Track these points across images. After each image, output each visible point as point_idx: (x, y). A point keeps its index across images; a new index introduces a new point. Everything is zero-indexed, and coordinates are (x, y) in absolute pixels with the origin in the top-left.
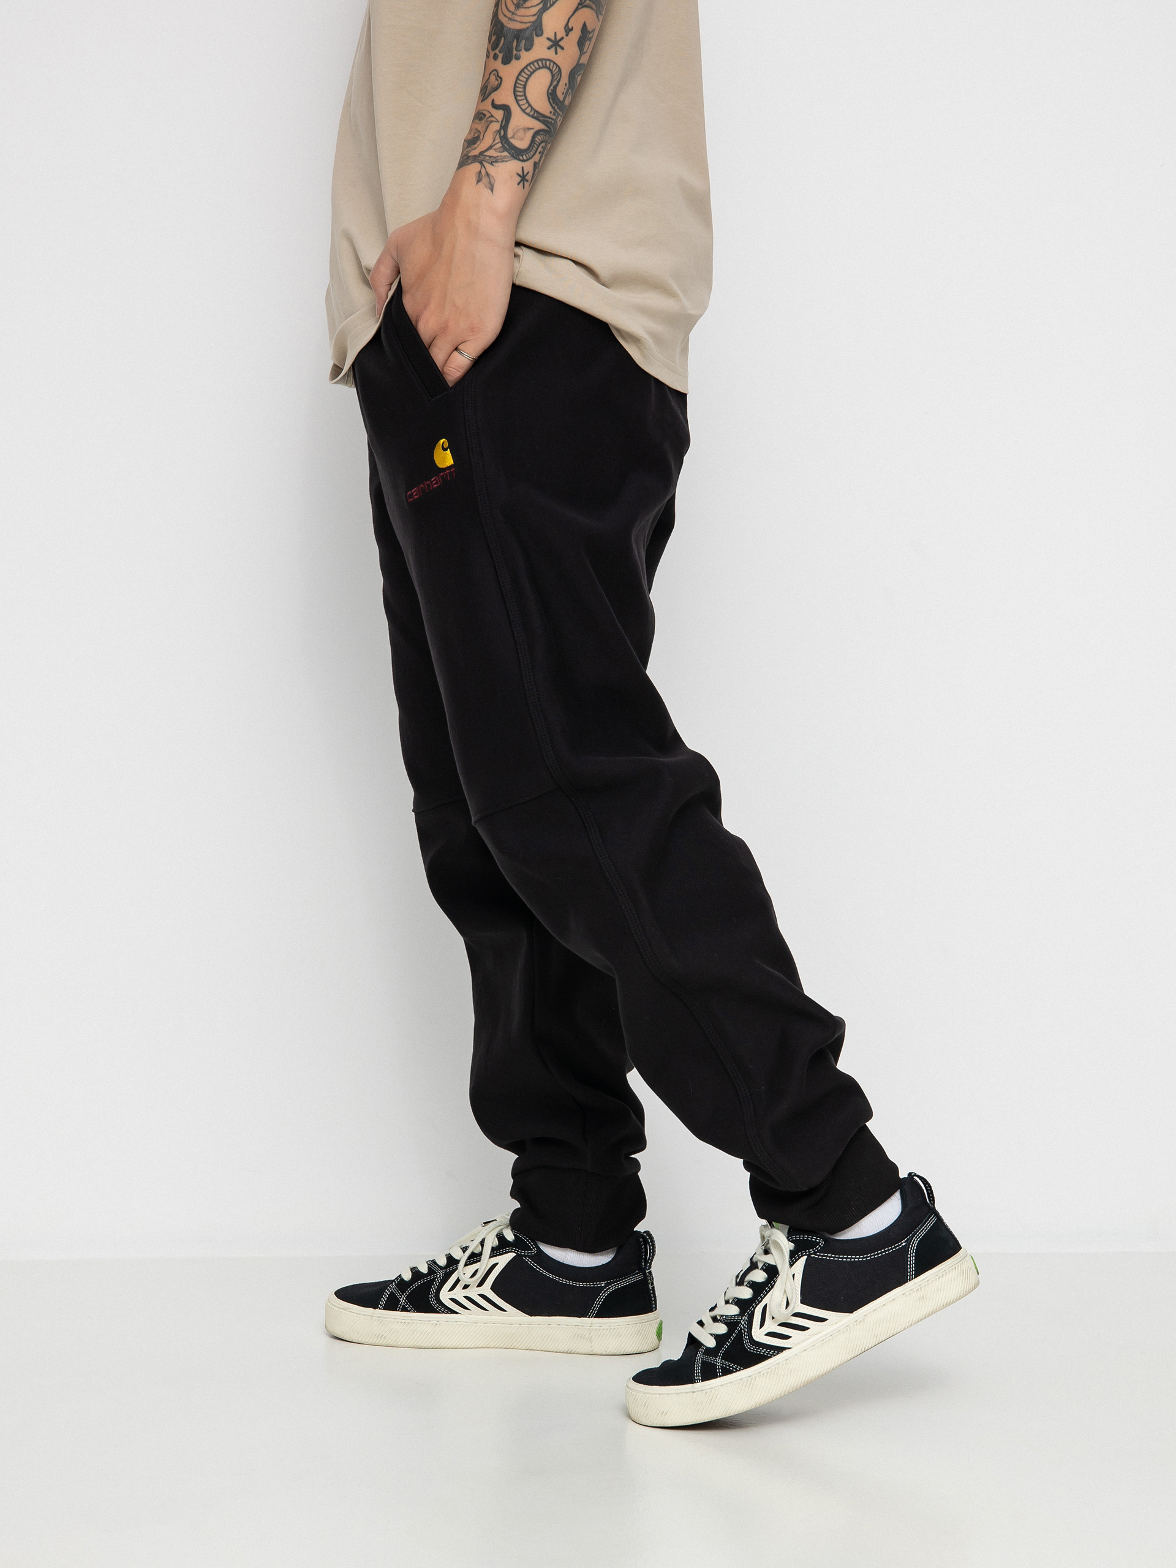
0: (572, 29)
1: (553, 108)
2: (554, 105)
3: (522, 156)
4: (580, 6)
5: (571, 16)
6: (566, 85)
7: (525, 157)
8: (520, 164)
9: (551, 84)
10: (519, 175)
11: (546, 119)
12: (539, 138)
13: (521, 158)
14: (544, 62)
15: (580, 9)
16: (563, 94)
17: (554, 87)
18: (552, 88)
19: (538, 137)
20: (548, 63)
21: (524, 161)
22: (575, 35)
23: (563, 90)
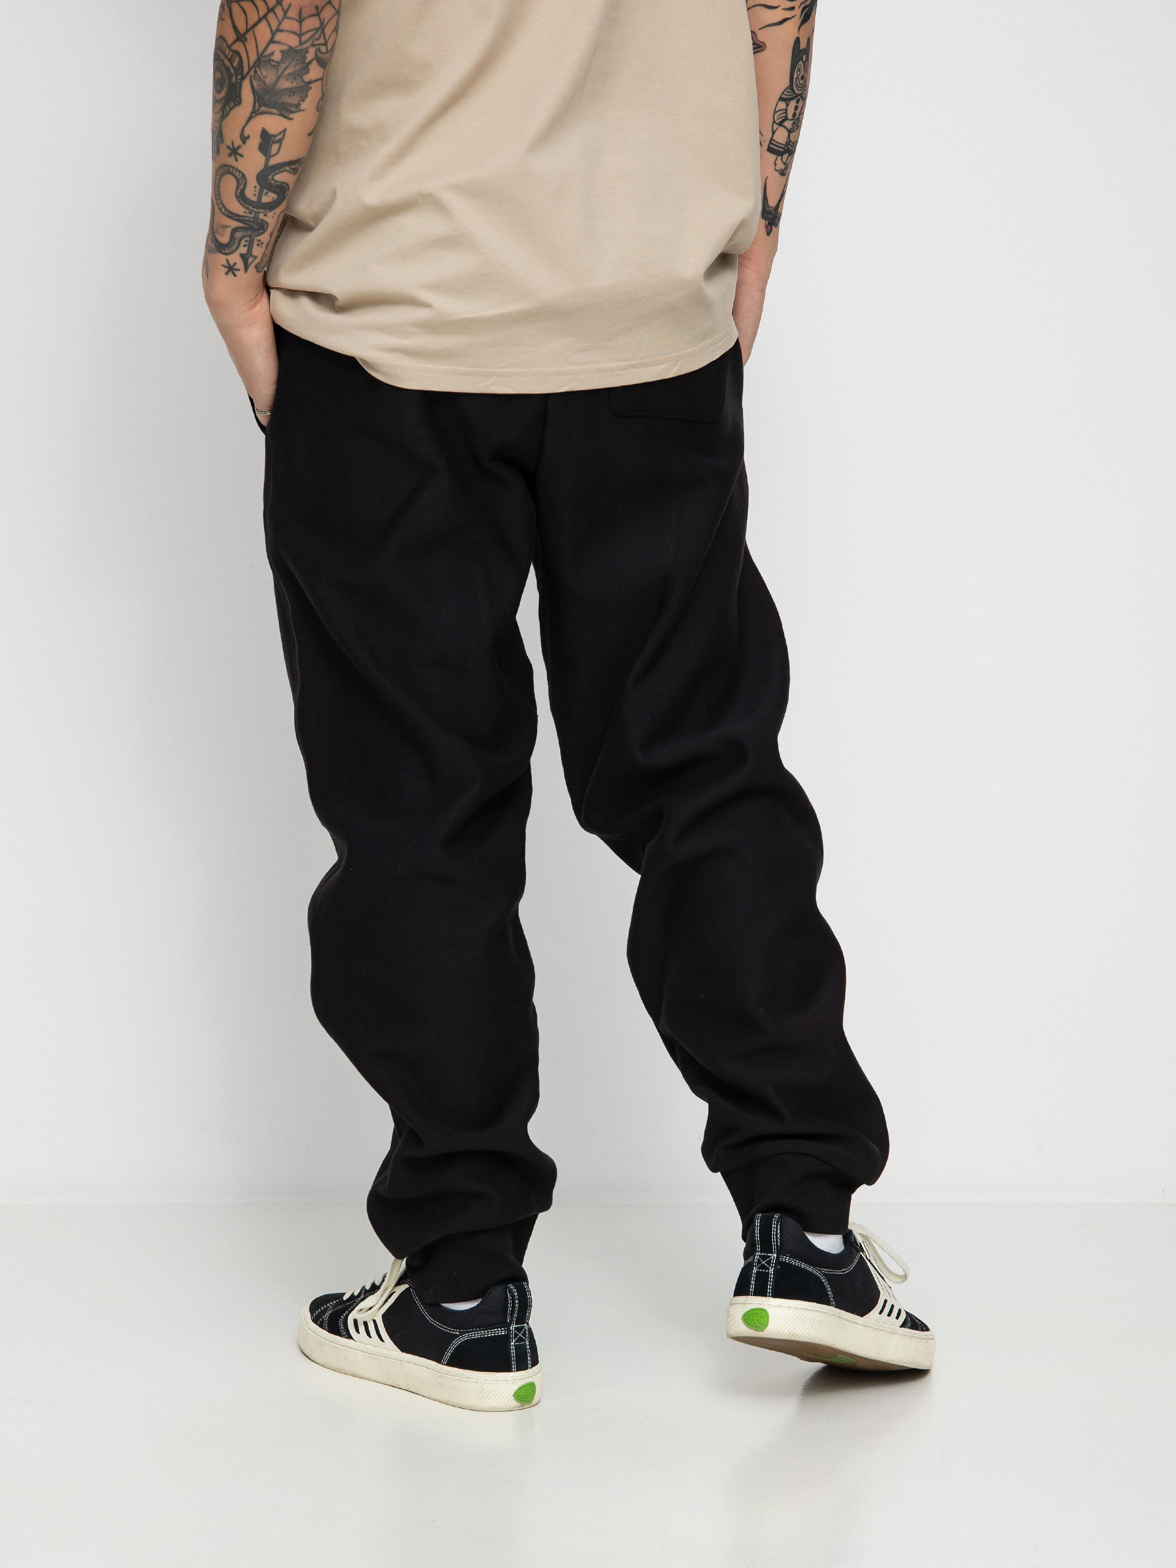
0: (248, 137)
1: (247, 208)
2: (247, 206)
3: (224, 250)
4: (253, 115)
5: (245, 125)
6: (255, 187)
7: (227, 251)
8: (225, 257)
9: (237, 188)
10: (225, 267)
11: (241, 218)
12: (238, 235)
13: (224, 251)
14: (228, 168)
15: (254, 117)
16: (255, 195)
17: (241, 190)
18: (239, 191)
19: (238, 233)
20: (231, 169)
21: (226, 254)
22: (255, 141)
23: (253, 192)
